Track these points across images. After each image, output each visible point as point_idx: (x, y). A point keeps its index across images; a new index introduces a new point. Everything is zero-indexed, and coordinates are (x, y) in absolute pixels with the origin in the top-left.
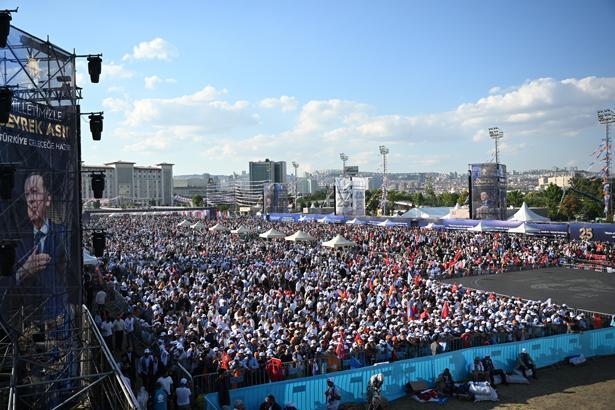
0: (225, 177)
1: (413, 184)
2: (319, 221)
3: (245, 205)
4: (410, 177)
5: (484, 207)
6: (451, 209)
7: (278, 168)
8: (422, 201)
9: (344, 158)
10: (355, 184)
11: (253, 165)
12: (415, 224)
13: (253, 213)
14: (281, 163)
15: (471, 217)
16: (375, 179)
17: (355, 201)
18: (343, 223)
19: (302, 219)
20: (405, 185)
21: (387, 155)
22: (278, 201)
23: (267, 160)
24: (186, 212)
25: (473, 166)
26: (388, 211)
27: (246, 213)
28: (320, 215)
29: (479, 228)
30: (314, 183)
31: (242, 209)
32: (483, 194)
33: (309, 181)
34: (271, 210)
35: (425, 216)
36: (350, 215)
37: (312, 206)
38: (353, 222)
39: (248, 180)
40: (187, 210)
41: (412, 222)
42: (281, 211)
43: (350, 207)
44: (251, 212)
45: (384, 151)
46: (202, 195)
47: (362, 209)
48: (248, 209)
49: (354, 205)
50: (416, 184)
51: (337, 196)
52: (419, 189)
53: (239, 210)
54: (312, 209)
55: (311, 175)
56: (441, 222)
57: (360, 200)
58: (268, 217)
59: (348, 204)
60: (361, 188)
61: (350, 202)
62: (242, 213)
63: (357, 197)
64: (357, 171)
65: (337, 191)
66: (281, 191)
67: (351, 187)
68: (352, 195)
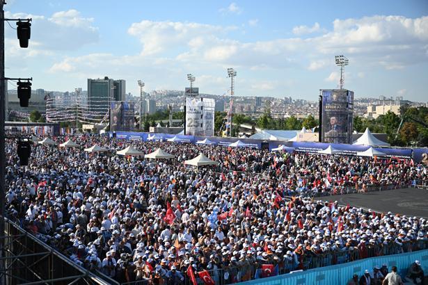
0: (60, 94)
1: (249, 107)
2: (169, 140)
3: (87, 122)
4: (246, 100)
5: (333, 131)
6: (298, 133)
7: (118, 86)
8: (268, 124)
9: (191, 79)
10: (205, 105)
11: (91, 83)
12: (266, 146)
13: (96, 130)
14: (121, 81)
15: (320, 140)
17: (204, 121)
18: (193, 142)
19: (150, 138)
20: (242, 108)
21: (235, 78)
22: (125, 120)
23: (106, 78)
24: (26, 128)
25: (324, 91)
26: (234, 132)
27: (89, 130)
28: (169, 135)
29: (329, 151)
31: (85, 127)
32: (333, 120)
33: (148, 101)
34: (118, 128)
35: (273, 138)
36: (199, 135)
37: (159, 126)
38: (203, 142)
39: (86, 97)
41: (263, 144)
42: (127, 129)
43: (199, 127)
44: (95, 129)
45: (232, 74)
46: (40, 111)
47: (211, 129)
48: (91, 127)
49: (204, 125)
50: (252, 108)
51: (188, 116)
52: (255, 112)
53: (82, 127)
54: (159, 128)
55: (149, 95)
56: (290, 144)
57: (210, 120)
58: (114, 135)
59: (198, 125)
60: (210, 109)
61: (200, 122)
62: (85, 130)
63: (206, 118)
64: (198, 92)
65: (187, 111)
66: (128, 109)
67: (202, 107)
68: (202, 116)
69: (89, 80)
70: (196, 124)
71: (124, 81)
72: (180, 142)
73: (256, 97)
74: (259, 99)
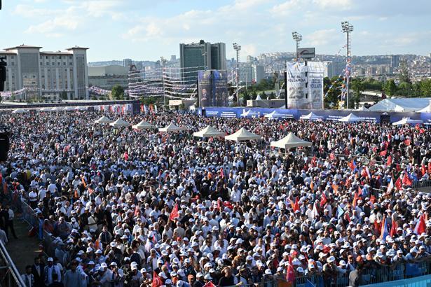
0: (151, 63)
1: (383, 69)
2: (267, 116)
3: (176, 97)
7: (215, 52)
8: (395, 90)
9: (297, 38)
10: (311, 70)
11: (184, 48)
12: (386, 119)
13: (185, 106)
14: (219, 44)
16: (336, 63)
17: (310, 90)
18: (295, 118)
19: (245, 114)
20: (374, 70)
21: (351, 34)
22: (217, 93)
23: (202, 42)
24: (104, 107)
26: (352, 103)
27: (177, 107)
28: (267, 109)
30: (260, 69)
31: (172, 103)
33: (254, 67)
34: (207, 103)
35: (398, 109)
36: (304, 109)
37: (258, 98)
38: (307, 117)
39: (178, 67)
40: (106, 103)
41: (382, 117)
42: (219, 104)
43: (304, 98)
44: (183, 105)
45: (347, 29)
46: (123, 85)
47: (319, 100)
48: (179, 103)
49: (310, 96)
50: (387, 69)
51: (289, 85)
52: (390, 75)
53: (168, 103)
54: (258, 101)
55: (256, 59)
56: (418, 116)
57: (317, 89)
58: (203, 112)
59: (301, 95)
60: (318, 75)
61: (305, 92)
62: (172, 106)
63: (312, 86)
64: (314, 53)
65: (288, 78)
66: (219, 79)
67: (306, 73)
68: (307, 84)
69: (181, 45)
70: (299, 95)
71: (224, 44)
72: (280, 118)
73: (392, 56)
74: (396, 58)
